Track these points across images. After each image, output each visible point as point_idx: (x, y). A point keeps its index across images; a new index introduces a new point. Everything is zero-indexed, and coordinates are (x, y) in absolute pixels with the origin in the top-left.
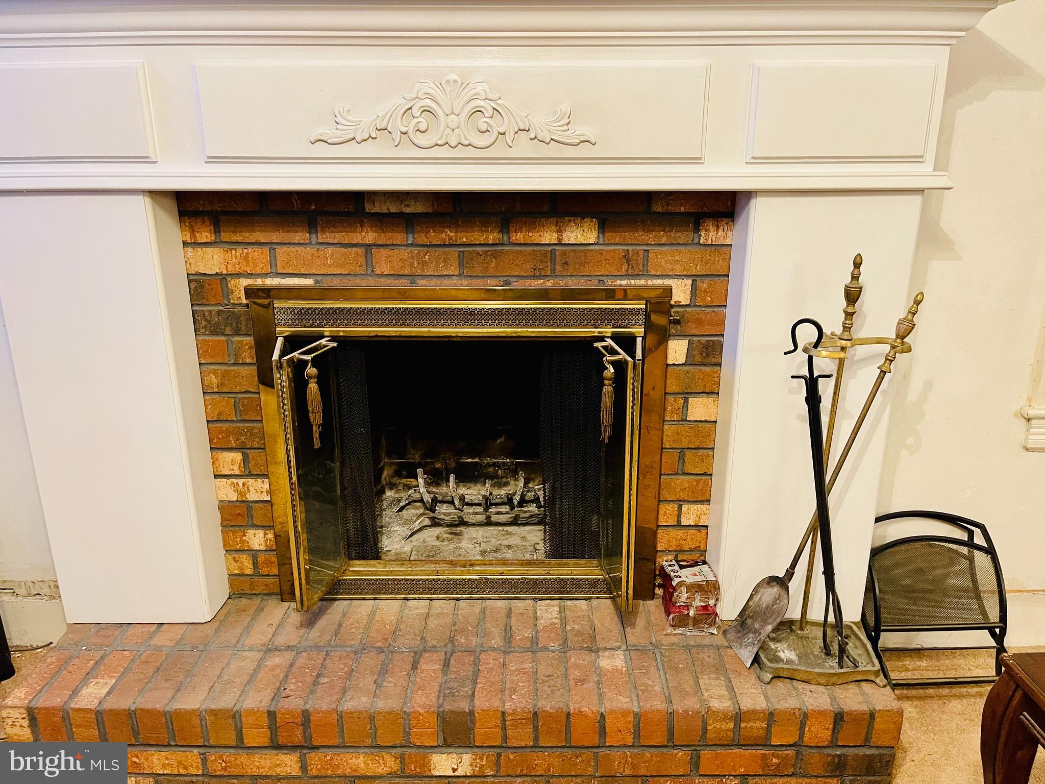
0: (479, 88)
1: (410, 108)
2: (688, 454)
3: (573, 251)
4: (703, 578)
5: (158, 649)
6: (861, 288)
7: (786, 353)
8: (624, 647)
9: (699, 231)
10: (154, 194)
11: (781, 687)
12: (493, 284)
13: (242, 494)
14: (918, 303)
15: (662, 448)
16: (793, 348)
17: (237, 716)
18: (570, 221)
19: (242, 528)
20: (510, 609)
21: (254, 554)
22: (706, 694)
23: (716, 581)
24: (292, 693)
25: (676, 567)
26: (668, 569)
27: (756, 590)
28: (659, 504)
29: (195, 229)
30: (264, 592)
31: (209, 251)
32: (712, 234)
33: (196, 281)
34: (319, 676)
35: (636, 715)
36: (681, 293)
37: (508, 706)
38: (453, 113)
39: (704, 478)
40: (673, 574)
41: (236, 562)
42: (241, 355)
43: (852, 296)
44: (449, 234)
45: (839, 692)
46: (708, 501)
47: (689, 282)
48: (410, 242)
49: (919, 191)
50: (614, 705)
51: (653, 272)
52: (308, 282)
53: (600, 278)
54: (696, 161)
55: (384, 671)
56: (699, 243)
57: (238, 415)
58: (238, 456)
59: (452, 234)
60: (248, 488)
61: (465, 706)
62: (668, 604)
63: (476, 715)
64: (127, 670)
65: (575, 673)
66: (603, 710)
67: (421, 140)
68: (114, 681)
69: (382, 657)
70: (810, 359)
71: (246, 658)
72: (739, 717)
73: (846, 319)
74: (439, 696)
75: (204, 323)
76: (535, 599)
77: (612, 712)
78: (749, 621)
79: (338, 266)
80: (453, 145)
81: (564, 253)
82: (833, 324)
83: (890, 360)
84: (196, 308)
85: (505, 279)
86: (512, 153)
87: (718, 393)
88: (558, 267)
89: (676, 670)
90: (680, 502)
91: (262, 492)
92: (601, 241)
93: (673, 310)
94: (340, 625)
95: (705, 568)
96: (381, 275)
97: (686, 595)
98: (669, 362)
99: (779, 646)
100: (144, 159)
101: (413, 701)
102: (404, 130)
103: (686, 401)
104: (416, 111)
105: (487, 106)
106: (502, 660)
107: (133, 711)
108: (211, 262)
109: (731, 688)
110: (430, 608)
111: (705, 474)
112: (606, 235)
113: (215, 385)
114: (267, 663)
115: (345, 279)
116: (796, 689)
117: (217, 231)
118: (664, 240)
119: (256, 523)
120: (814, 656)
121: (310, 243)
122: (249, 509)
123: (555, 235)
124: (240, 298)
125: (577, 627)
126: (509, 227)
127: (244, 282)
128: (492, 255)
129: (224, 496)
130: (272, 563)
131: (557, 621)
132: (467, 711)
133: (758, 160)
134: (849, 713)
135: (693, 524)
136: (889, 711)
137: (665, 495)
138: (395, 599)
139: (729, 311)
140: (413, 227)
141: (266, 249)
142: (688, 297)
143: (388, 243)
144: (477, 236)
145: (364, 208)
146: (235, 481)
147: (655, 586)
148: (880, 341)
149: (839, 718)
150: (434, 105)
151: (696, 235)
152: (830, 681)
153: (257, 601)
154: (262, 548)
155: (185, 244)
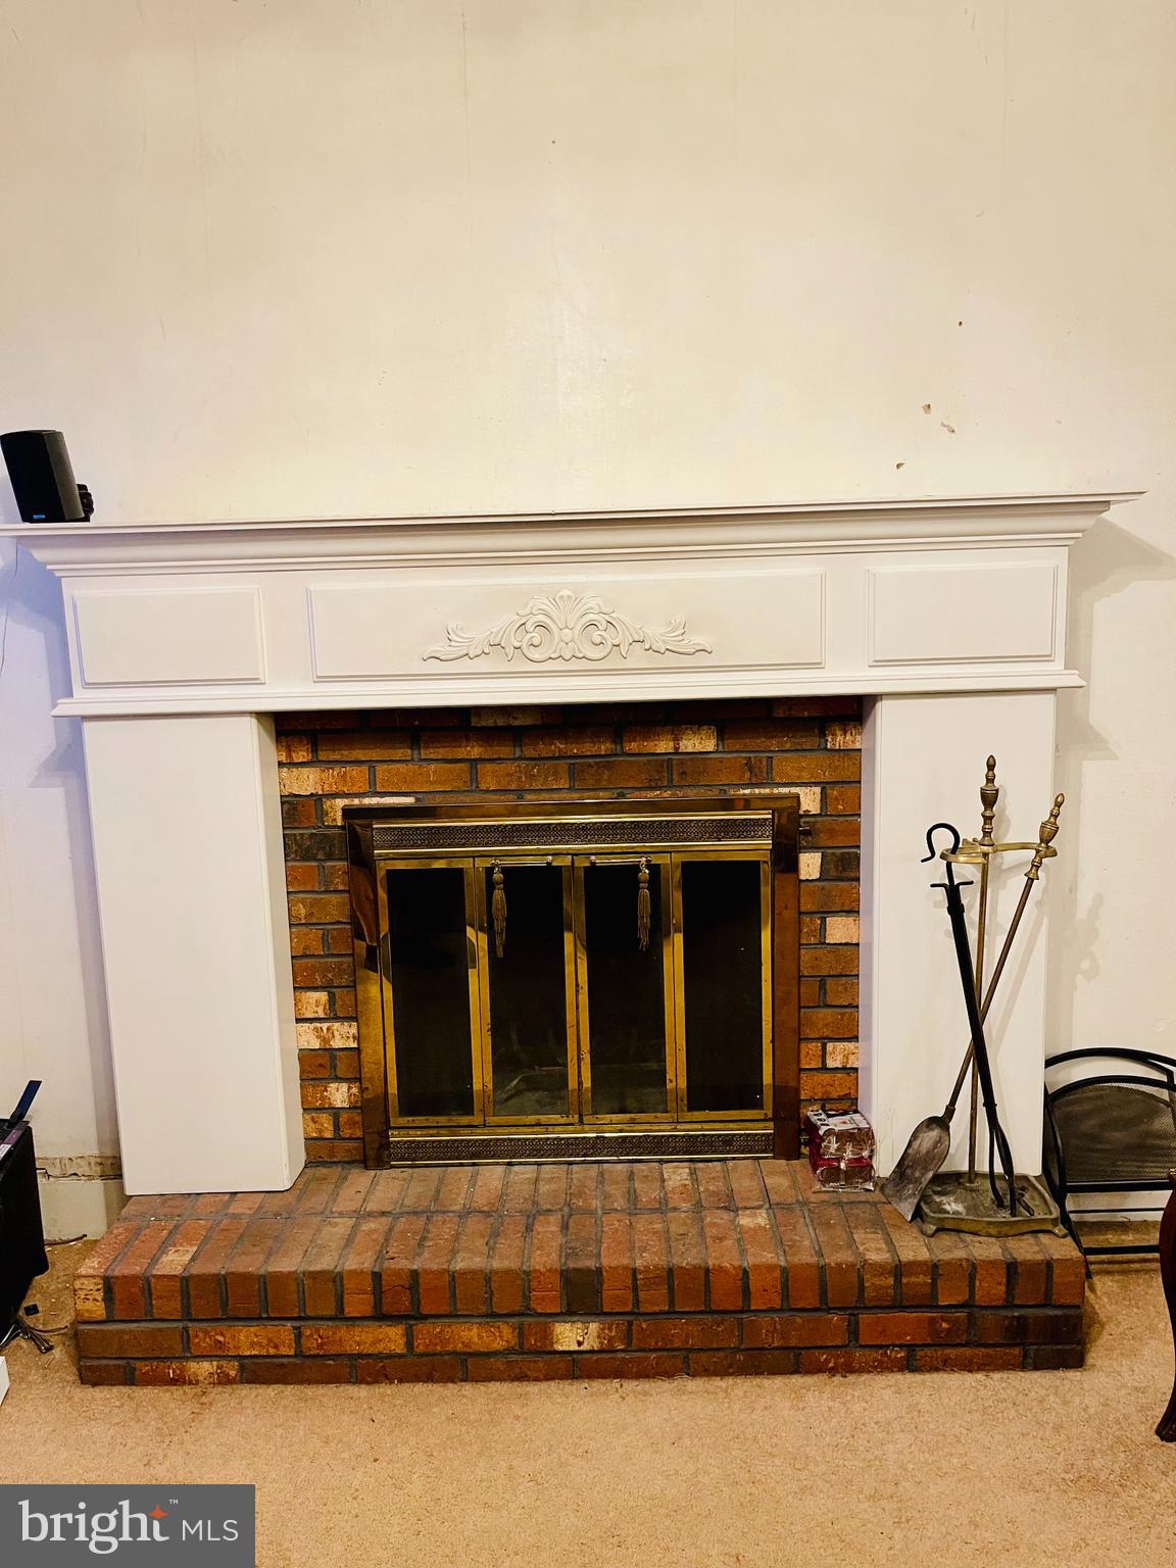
0: (592, 604)
1: (524, 624)
2: (829, 981)
3: (691, 760)
4: (854, 1126)
5: (235, 1216)
6: (997, 790)
7: (923, 861)
8: (767, 1206)
9: (825, 735)
10: (260, 715)
11: (946, 1240)
12: (604, 797)
13: (325, 1040)
14: (1058, 805)
15: (800, 977)
16: (930, 855)
17: (338, 1279)
18: (687, 729)
19: (323, 1081)
20: (632, 1172)
21: (335, 1112)
22: (861, 1248)
23: (869, 1128)
24: (396, 1255)
25: (823, 1116)
26: (814, 1119)
27: (915, 1136)
28: (799, 1043)
29: (293, 748)
30: (346, 1159)
31: (305, 770)
32: (839, 738)
33: (287, 802)
34: (424, 1239)
35: (784, 1270)
36: (810, 801)
37: (639, 1263)
38: (567, 627)
39: (848, 1010)
40: (819, 1123)
41: (315, 1122)
42: (332, 882)
43: (989, 799)
44: (560, 746)
45: (1012, 1243)
46: (856, 1038)
47: (818, 790)
48: (517, 756)
49: (1053, 690)
50: (757, 1261)
51: (778, 780)
52: (409, 800)
53: (721, 787)
54: (817, 665)
55: (495, 1234)
56: (826, 749)
57: (326, 948)
58: (323, 996)
59: (562, 746)
60: (333, 1033)
61: (591, 1264)
62: (816, 1159)
63: (604, 1273)
64: (207, 1239)
65: (710, 1232)
66: (746, 1265)
67: (535, 654)
68: (195, 1248)
69: (491, 1220)
70: (949, 866)
71: (336, 1224)
72: (899, 1270)
73: (985, 824)
74: (560, 1256)
75: (295, 848)
76: (660, 1161)
77: (756, 1267)
78: (909, 1171)
79: (443, 782)
80: (567, 657)
81: (682, 762)
82: (971, 830)
83: (1036, 866)
84: (287, 832)
85: (619, 791)
86: (628, 664)
87: (858, 912)
88: (676, 777)
89: (828, 1225)
90: (824, 1040)
91: (348, 1038)
92: (721, 749)
93: (803, 820)
94: (438, 1191)
95: (857, 1117)
96: (488, 791)
97: (836, 1146)
98: (802, 877)
99: (944, 1199)
100: (254, 681)
101: (532, 1260)
102: (517, 644)
103: (823, 920)
104: (529, 626)
105: (601, 619)
106: (627, 1222)
107: (223, 1276)
108: (306, 783)
109: (889, 1242)
110: (538, 1172)
111: (850, 1006)
112: (726, 742)
113: (303, 915)
114: (363, 1228)
115: (448, 797)
116: (963, 1241)
117: (314, 751)
118: (788, 746)
119: (340, 1076)
120: (985, 1208)
121: (412, 760)
122: (333, 1058)
123: (671, 744)
124: (335, 820)
125: (711, 1188)
126: (622, 738)
127: (340, 803)
128: (605, 766)
129: (306, 1044)
130: (355, 1123)
131: (687, 1182)
132: (594, 1269)
133: (879, 663)
134: (1024, 1263)
135: (840, 1066)
136: (1068, 1260)
137: (807, 1032)
138: (498, 1164)
139: (863, 820)
140: (521, 741)
141: (365, 768)
142: (818, 806)
143: (495, 756)
144: (588, 748)
145: (470, 723)
146: (318, 1025)
147: (800, 1144)
148: (1024, 846)
149: (1012, 1268)
150: (548, 621)
151: (822, 740)
152: (1002, 1232)
153: (337, 1170)
154: (346, 1105)
155: (281, 764)
